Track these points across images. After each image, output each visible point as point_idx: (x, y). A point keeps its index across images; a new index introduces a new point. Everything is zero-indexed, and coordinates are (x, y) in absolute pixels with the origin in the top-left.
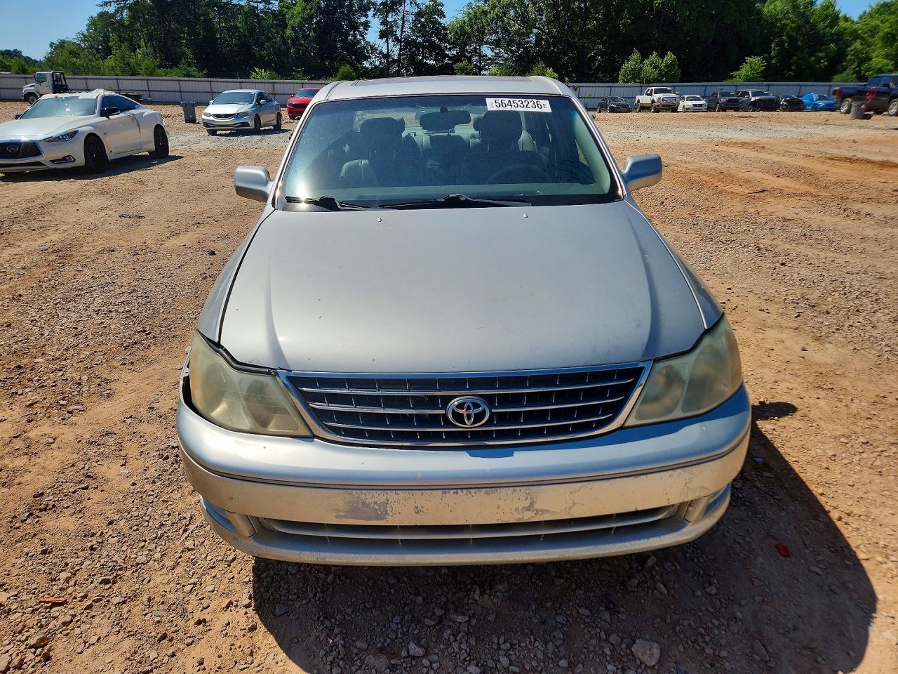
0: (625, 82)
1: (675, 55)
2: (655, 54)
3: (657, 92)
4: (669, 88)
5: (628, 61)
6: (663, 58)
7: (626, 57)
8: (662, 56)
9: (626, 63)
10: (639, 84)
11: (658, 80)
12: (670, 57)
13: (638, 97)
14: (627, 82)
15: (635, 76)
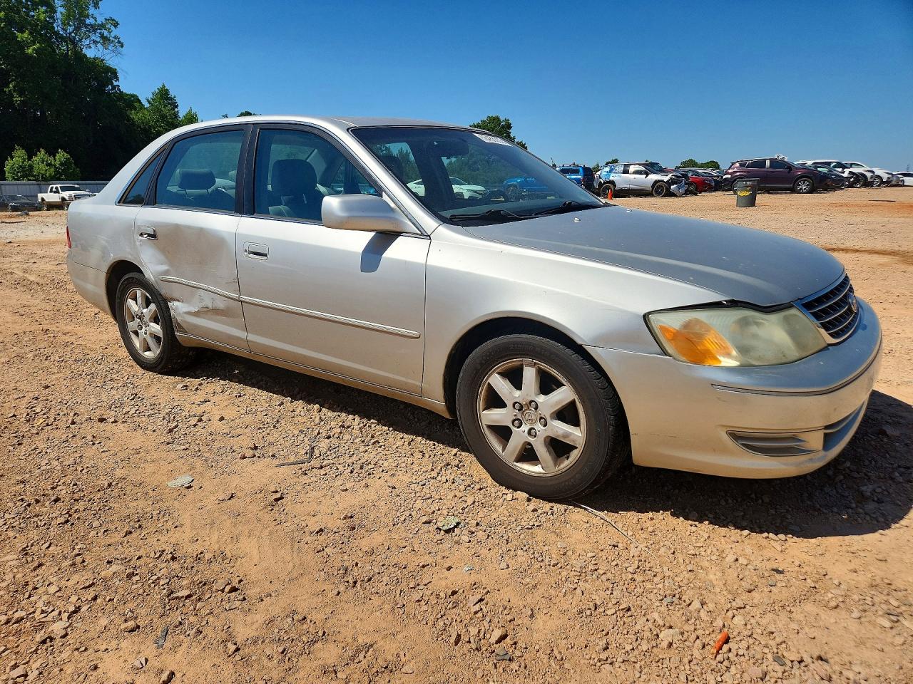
0: (16, 180)
1: (67, 153)
2: (43, 152)
3: (64, 189)
4: (76, 186)
5: (12, 158)
6: (54, 156)
7: (9, 152)
8: (52, 153)
9: (9, 159)
10: (34, 182)
11: (56, 178)
12: (61, 156)
13: (40, 196)
14: (18, 180)
15: (26, 173)
